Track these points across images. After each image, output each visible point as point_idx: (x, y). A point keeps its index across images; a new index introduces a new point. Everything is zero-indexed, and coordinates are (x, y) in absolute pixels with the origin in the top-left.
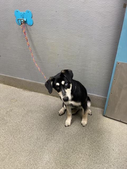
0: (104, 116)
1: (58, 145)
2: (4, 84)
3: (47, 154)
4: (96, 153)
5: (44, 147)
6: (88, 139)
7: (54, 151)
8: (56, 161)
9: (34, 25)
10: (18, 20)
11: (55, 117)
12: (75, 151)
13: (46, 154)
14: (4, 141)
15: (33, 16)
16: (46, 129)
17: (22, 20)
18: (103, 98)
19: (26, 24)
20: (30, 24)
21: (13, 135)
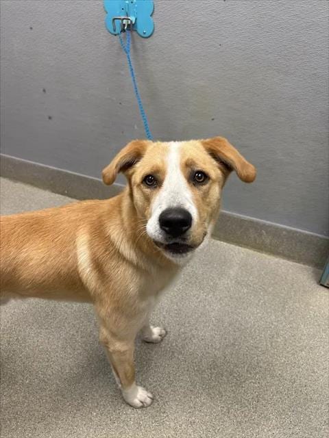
0: (322, 285)
1: (210, 352)
2: (53, 192)
3: (185, 373)
4: (309, 376)
5: (175, 354)
6: (286, 341)
7: (201, 367)
8: (211, 391)
9: (155, 35)
10: (114, 19)
11: (193, 282)
12: (255, 369)
13: (182, 373)
14: (73, 335)
15: (155, 10)
16: (176, 312)
17: (125, 22)
18: (321, 239)
19: (134, 33)
20: (144, 33)
21: (93, 321)
